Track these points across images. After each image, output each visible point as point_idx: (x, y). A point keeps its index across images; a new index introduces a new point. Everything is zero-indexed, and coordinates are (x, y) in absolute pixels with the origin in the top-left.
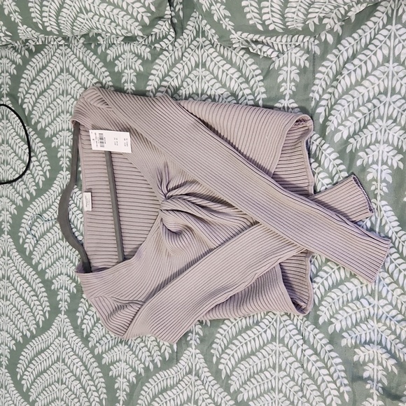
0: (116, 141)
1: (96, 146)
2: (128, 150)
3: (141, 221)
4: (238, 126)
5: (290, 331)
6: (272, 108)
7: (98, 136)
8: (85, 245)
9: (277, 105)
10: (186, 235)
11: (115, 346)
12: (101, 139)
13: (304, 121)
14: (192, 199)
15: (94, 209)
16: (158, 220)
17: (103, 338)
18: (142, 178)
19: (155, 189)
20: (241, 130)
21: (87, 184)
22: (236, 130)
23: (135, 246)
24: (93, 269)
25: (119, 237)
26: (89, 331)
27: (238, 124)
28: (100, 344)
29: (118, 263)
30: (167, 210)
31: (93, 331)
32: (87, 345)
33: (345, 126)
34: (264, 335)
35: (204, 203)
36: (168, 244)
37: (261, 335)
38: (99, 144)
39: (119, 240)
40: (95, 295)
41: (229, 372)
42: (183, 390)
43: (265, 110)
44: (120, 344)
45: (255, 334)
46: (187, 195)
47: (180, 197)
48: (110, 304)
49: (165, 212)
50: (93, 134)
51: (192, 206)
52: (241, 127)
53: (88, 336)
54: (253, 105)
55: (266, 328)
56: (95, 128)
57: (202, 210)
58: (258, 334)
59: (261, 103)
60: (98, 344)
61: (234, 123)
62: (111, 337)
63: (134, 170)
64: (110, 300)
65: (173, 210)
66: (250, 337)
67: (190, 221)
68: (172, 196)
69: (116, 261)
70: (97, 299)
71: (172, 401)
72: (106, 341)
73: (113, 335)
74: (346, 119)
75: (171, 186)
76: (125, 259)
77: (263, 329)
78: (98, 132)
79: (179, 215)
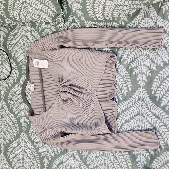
0: (43, 64)
1: (35, 66)
2: (47, 67)
3: (53, 95)
4: (88, 58)
6: (101, 51)
7: (36, 62)
8: (32, 106)
9: (103, 50)
10: (69, 101)
11: (43, 145)
12: (37, 63)
13: (114, 56)
14: (71, 87)
15: (35, 91)
16: (59, 96)
17: (39, 142)
18: (53, 78)
19: (57, 83)
20: (89, 60)
21: (33, 80)
22: (88, 60)
23: (50, 105)
24: (34, 114)
25: (44, 102)
26: (34, 139)
27: (88, 57)
29: (43, 112)
30: (62, 91)
31: (35, 139)
32: (33, 145)
33: (129, 58)
35: (76, 89)
36: (62, 105)
38: (36, 65)
40: (35, 125)
41: (86, 157)
42: (69, 163)
43: (98, 52)
44: (45, 145)
46: (69, 85)
47: (66, 86)
48: (41, 129)
49: (61, 92)
50: (34, 61)
51: (71, 90)
52: (89, 58)
53: (33, 141)
54: (94, 50)
56: (35, 59)
57: (75, 91)
59: (97, 49)
60: (37, 144)
61: (86, 57)
62: (42, 142)
63: (50, 75)
64: (41, 127)
65: (64, 92)
67: (70, 96)
68: (64, 86)
69: (43, 111)
70: (36, 126)
71: (65, 168)
72: (40, 143)
74: (129, 55)
75: (63, 82)
76: (46, 111)
78: (36, 60)
79: (66, 93)
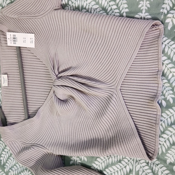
0: (24, 40)
1: (10, 43)
2: (33, 46)
4: (109, 30)
5: (143, 167)
6: (133, 18)
7: (12, 36)
8: (3, 108)
9: (137, 16)
10: (70, 102)
11: (22, 172)
12: (14, 38)
14: (75, 78)
15: (10, 85)
16: (52, 92)
17: (15, 167)
20: (111, 32)
21: (4, 69)
22: (108, 32)
23: (36, 109)
24: (8, 123)
25: (25, 103)
26: (5, 161)
27: (109, 28)
28: (12, 170)
29: (25, 120)
30: (58, 86)
31: (8, 162)
32: (3, 170)
34: (124, 169)
35: (83, 81)
36: (58, 108)
37: (122, 169)
38: (12, 42)
39: (25, 105)
40: (9, 140)
43: (129, 19)
44: (25, 171)
45: (118, 168)
46: (71, 76)
47: (67, 77)
48: (19, 145)
49: (57, 87)
50: (9, 35)
51: (76, 83)
52: (112, 30)
53: (4, 165)
54: (120, 16)
55: (126, 165)
56: (9, 31)
57: (83, 86)
58: (120, 168)
59: (125, 14)
60: (10, 170)
61: (106, 28)
62: (20, 166)
64: (19, 143)
65: (62, 86)
66: (114, 170)
67: (74, 93)
68: (61, 77)
69: (24, 118)
70: (10, 142)
72: (16, 168)
73: (21, 165)
75: (60, 70)
76: (29, 117)
77: (124, 165)
78: (12, 34)
79: (67, 89)
